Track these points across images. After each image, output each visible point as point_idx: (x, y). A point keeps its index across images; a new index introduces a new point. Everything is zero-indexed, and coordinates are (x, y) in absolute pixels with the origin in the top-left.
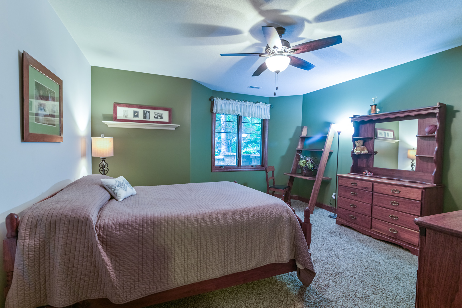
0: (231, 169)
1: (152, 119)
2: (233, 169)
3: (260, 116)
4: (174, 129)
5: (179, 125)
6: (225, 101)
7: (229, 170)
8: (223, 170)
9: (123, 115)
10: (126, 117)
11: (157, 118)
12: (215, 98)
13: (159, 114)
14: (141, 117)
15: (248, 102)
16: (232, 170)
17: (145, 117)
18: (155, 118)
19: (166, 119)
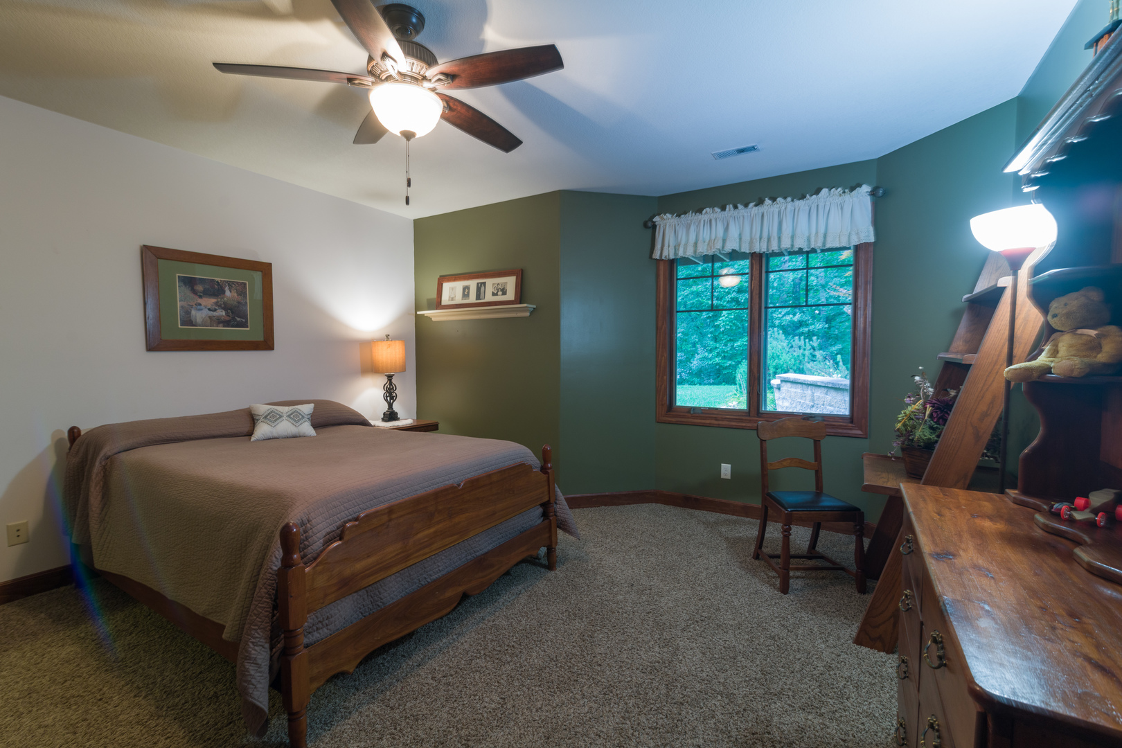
0: (716, 419)
1: (488, 298)
2: (723, 419)
3: (816, 241)
4: (527, 314)
5: (535, 307)
6: (690, 217)
7: (708, 422)
8: (690, 420)
9: (449, 297)
10: (452, 299)
11: (496, 294)
12: (656, 219)
13: (500, 287)
14: (472, 298)
15: (768, 201)
16: (720, 422)
17: (478, 297)
18: (494, 294)
19: (510, 295)
